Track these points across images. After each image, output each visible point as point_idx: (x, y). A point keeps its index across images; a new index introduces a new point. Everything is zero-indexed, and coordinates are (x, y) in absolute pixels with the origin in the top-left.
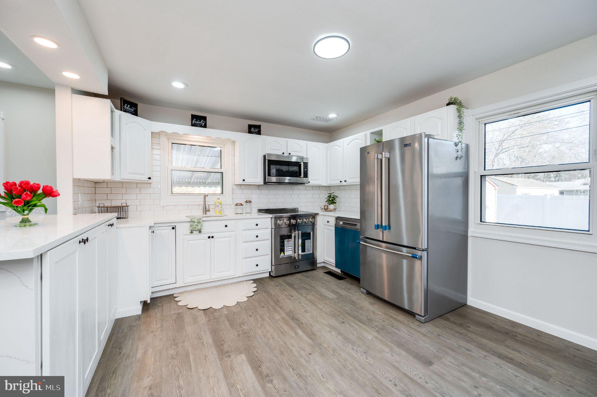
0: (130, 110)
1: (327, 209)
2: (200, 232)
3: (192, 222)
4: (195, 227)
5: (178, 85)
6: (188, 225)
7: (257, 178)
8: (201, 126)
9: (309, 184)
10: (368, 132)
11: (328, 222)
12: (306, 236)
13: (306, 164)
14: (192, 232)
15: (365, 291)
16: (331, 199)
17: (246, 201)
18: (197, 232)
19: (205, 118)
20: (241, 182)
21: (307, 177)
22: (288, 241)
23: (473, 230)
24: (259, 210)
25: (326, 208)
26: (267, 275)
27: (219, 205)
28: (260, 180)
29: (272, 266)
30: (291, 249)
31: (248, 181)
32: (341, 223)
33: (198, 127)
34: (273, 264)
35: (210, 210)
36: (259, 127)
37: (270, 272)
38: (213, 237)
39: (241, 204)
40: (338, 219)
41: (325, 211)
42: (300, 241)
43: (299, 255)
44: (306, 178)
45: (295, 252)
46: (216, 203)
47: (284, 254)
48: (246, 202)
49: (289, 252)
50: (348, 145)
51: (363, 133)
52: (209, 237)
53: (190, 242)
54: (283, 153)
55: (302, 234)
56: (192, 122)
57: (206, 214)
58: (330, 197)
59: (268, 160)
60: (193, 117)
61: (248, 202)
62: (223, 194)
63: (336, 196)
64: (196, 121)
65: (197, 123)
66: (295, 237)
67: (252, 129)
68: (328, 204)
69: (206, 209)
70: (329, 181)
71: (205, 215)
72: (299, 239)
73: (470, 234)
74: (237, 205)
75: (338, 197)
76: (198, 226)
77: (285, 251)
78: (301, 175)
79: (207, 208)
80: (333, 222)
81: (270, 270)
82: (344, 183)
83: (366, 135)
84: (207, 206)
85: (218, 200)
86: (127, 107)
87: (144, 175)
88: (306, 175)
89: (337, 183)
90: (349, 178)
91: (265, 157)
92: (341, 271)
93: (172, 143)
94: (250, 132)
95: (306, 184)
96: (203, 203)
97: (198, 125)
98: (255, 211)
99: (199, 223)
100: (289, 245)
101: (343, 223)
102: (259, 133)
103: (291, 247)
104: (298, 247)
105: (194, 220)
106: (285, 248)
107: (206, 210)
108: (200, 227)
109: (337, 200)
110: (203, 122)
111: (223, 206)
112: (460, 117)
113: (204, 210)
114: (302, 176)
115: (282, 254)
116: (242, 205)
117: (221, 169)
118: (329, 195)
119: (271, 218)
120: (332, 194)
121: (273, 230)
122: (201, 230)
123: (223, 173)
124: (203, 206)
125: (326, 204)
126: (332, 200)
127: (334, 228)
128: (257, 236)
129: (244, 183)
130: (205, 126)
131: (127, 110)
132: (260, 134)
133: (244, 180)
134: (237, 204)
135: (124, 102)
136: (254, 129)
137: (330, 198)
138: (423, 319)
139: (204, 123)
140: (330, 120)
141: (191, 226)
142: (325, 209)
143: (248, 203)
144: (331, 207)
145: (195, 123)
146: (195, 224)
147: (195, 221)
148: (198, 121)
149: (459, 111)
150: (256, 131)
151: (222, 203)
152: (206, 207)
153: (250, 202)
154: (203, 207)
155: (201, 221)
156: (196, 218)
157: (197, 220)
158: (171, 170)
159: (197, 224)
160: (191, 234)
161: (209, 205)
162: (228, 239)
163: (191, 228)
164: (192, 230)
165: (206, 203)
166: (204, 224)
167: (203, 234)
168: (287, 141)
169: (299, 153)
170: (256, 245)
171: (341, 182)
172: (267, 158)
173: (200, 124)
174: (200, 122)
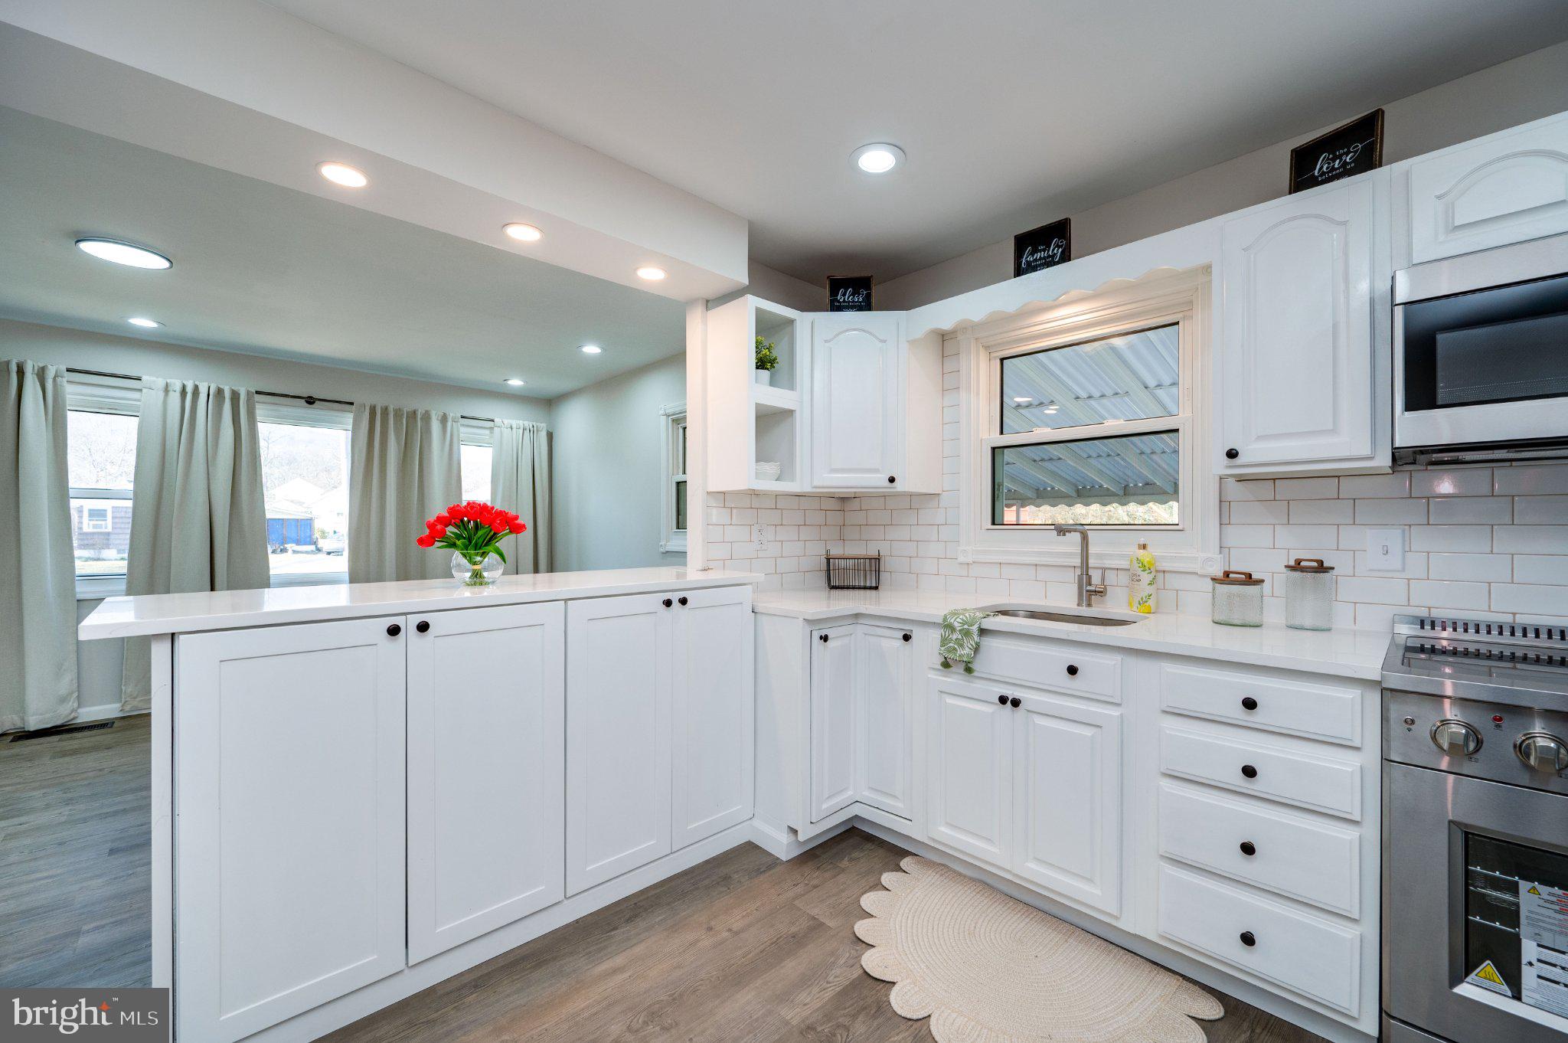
0: (853, 302)
2: (969, 670)
3: (947, 626)
4: (955, 649)
6: (935, 635)
8: (1050, 264)
14: (946, 665)
17: (1298, 562)
18: (961, 669)
19: (1064, 229)
20: (1218, 465)
27: (1139, 572)
35: (1108, 590)
36: (1368, 128)
38: (1016, 703)
39: (1256, 575)
46: (1131, 563)
47: (1517, 999)
48: (1293, 567)
52: (1003, 700)
53: (950, 700)
56: (1020, 263)
57: (1089, 605)
60: (1022, 242)
64: (1035, 251)
65: (1036, 260)
67: (1321, 161)
74: (1227, 578)
76: (961, 646)
81: (1374, 1032)
84: (1097, 574)
85: (1142, 552)
86: (844, 295)
87: (876, 471)
93: (1002, 360)
97: (1040, 263)
99: (967, 634)
102: (1367, 161)
105: (952, 621)
107: (1089, 592)
108: (967, 651)
110: (1058, 245)
111: (1163, 581)
113: (1081, 588)
116: (1253, 581)
117: (1176, 413)
122: (972, 666)
123: (1178, 432)
128: (1249, 772)
129: (1237, 469)
130: (1066, 257)
131: (846, 302)
133: (1232, 454)
134: (1228, 574)
135: (836, 285)
139: (1060, 250)
141: (944, 641)
143: (1310, 575)
145: (1028, 263)
146: (954, 637)
147: (956, 624)
148: (1044, 250)
151: (1156, 566)
152: (1089, 578)
153: (1321, 568)
155: (975, 628)
156: (961, 617)
157: (960, 623)
158: (994, 449)
159: (960, 637)
160: (941, 668)
161: (1104, 569)
162: (1088, 732)
163: (943, 648)
164: (945, 658)
165: (1092, 562)
166: (988, 642)
167: (977, 681)
170: (1245, 817)
172: (1399, 297)
173: (1049, 256)
174: (1048, 251)
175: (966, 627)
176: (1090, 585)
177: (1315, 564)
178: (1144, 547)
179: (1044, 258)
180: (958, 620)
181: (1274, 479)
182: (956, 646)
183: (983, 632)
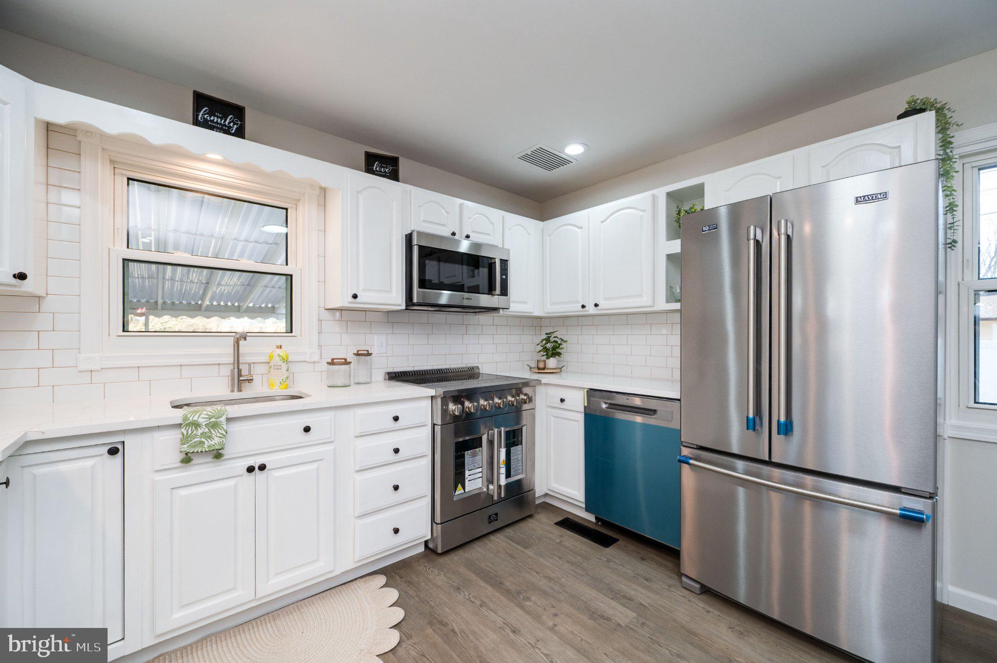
1: (544, 369)
2: (218, 457)
3: (189, 425)
4: (201, 443)
6: (174, 436)
7: (390, 291)
8: (226, 131)
9: (506, 312)
10: (661, 193)
11: (562, 400)
12: (513, 439)
13: (504, 263)
14: (187, 460)
15: (698, 586)
16: (549, 345)
17: (358, 351)
18: (208, 458)
19: (238, 111)
20: (346, 301)
21: (506, 295)
22: (474, 455)
24: (389, 373)
25: (541, 365)
26: (422, 549)
27: (280, 363)
28: (396, 298)
29: (434, 525)
30: (480, 475)
31: (367, 299)
32: (604, 406)
33: (216, 131)
34: (438, 519)
35: (255, 378)
36: (393, 161)
37: (426, 543)
38: (262, 467)
39: (345, 359)
40: (592, 394)
41: (539, 373)
42: (503, 451)
43: (500, 487)
44: (505, 297)
45: (490, 481)
46: (271, 357)
47: (465, 491)
48: (357, 354)
49: (474, 482)
50: (603, 222)
51: (648, 194)
52: (250, 470)
53: (183, 492)
54: (454, 234)
55: (507, 433)
56: (197, 115)
57: (240, 390)
58: (548, 340)
59: (421, 248)
60: (201, 100)
61: (362, 355)
62: (291, 332)
63: (562, 340)
64: (211, 114)
65: (212, 121)
66: (491, 443)
67: (376, 165)
68: (544, 358)
69: (240, 375)
70: (548, 306)
71: (237, 395)
72: (500, 446)
73: (943, 434)
74: (332, 363)
75: (566, 342)
76: (210, 437)
77: (467, 481)
78: (495, 290)
79: (245, 372)
80: (577, 401)
81: (429, 537)
82: (590, 309)
83: (654, 198)
84: (244, 367)
85: (278, 351)
88: (504, 292)
89: (575, 308)
90: (605, 299)
91: (409, 238)
92: (597, 518)
93: (129, 179)
95: (501, 310)
96: (231, 360)
97: (217, 126)
98: (379, 375)
99: (215, 426)
100: (477, 466)
101: (610, 404)
102: (394, 176)
103: (480, 470)
104: (499, 468)
105: (196, 418)
106: (467, 473)
107: (240, 380)
108: (217, 440)
109: (565, 349)
110: (233, 121)
111: (294, 368)
113: (233, 379)
114: (498, 291)
115: (459, 491)
116: (346, 363)
117: (287, 264)
118: (545, 337)
119: (432, 397)
120: (554, 335)
121: (438, 429)
122: (220, 451)
123: (291, 276)
124: (231, 367)
126: (554, 348)
127: (581, 418)
128: (396, 451)
129: (355, 304)
130: (240, 133)
132: (397, 179)
133: (355, 296)
134: (333, 359)
136: (382, 167)
137: (546, 344)
139: (235, 126)
141: (185, 439)
142: (539, 369)
143: (363, 358)
144: (552, 363)
145: (205, 120)
146: (200, 431)
147: (201, 420)
148: (218, 117)
149: (942, 126)
150: (385, 172)
151: (290, 359)
152: (239, 371)
153: (368, 354)
154: (232, 371)
155: (223, 419)
156: (204, 412)
157: (206, 418)
158: (124, 260)
159: (207, 430)
160: (183, 465)
161: (250, 364)
162: (314, 466)
163: (185, 446)
164: (187, 454)
165: (241, 360)
166: (235, 427)
167: (230, 462)
168: (461, 205)
169: (487, 237)
170: (393, 474)
171: (583, 307)
172: (415, 242)
173: (225, 125)
174: (225, 121)
175: (213, 420)
176: (241, 376)
177: (366, 352)
178: (281, 347)
179: (220, 124)
180: (202, 416)
181: (341, 310)
182: (203, 440)
183: (229, 420)
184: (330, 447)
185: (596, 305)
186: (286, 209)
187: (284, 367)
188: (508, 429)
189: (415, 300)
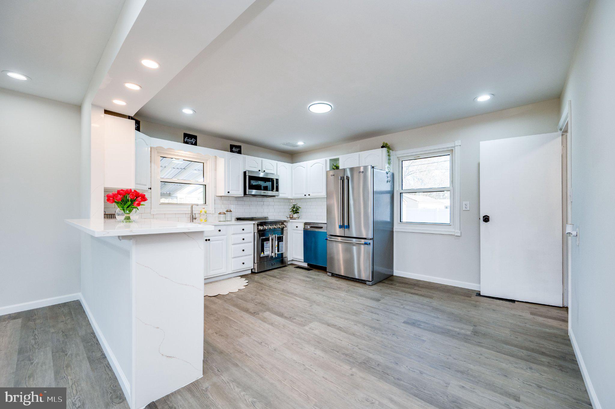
1: (292, 217)
5: (188, 111)
7: (239, 191)
8: (192, 144)
9: (278, 197)
10: (328, 159)
11: (297, 227)
12: (280, 239)
13: (277, 180)
15: (330, 274)
16: (294, 209)
17: (227, 210)
19: (195, 137)
20: (227, 194)
21: (278, 191)
22: (267, 243)
23: (396, 228)
24: (237, 218)
25: (291, 216)
26: (250, 272)
27: (204, 213)
28: (241, 193)
29: (255, 264)
30: (269, 250)
31: (234, 193)
32: (309, 227)
33: (189, 144)
34: (256, 262)
36: (240, 147)
37: (252, 269)
38: (209, 240)
39: (224, 213)
40: (306, 224)
42: (277, 243)
43: (275, 254)
45: (272, 252)
46: (201, 212)
47: (264, 254)
49: (267, 252)
50: (311, 167)
51: (324, 159)
52: (206, 240)
54: (259, 171)
55: (278, 237)
56: (185, 140)
58: (294, 207)
59: (249, 176)
60: (186, 135)
62: (206, 204)
63: (299, 207)
64: (188, 139)
65: (188, 141)
66: (272, 240)
67: (234, 149)
69: (193, 217)
70: (294, 195)
72: (275, 241)
73: (394, 230)
74: (220, 214)
77: (265, 251)
78: (274, 189)
79: (194, 216)
80: (301, 227)
82: (308, 196)
83: (326, 161)
84: (193, 214)
85: (203, 210)
87: (145, 185)
88: (277, 190)
89: (303, 196)
90: (312, 193)
91: (245, 173)
92: (308, 265)
93: (160, 157)
94: (232, 151)
95: (276, 196)
96: (190, 212)
97: (190, 143)
98: (234, 219)
101: (311, 227)
103: (269, 248)
104: (275, 247)
106: (265, 249)
109: (300, 211)
110: (194, 140)
111: (208, 215)
112: (389, 156)
113: (191, 218)
115: (262, 254)
117: (204, 181)
118: (293, 206)
119: (254, 224)
120: (296, 205)
121: (256, 234)
123: (205, 185)
124: (190, 214)
125: (291, 213)
126: (296, 210)
127: (303, 232)
128: (243, 239)
129: (229, 195)
130: (195, 144)
132: (241, 153)
133: (229, 192)
134: (220, 212)
137: (293, 209)
138: (371, 283)
139: (194, 142)
140: (297, 146)
142: (290, 218)
143: (229, 212)
144: (295, 216)
145: (187, 141)
148: (190, 139)
149: (388, 152)
151: (207, 212)
152: (193, 216)
153: (231, 211)
154: (191, 216)
161: (195, 214)
162: (221, 242)
165: (194, 212)
168: (262, 160)
169: (271, 171)
170: (243, 246)
171: (305, 195)
172: (247, 174)
173: (192, 142)
174: (192, 140)
178: (204, 208)
179: (190, 141)
184: (225, 237)
185: (309, 195)
186: (203, 163)
187: (205, 214)
188: (278, 236)
189: (247, 193)
